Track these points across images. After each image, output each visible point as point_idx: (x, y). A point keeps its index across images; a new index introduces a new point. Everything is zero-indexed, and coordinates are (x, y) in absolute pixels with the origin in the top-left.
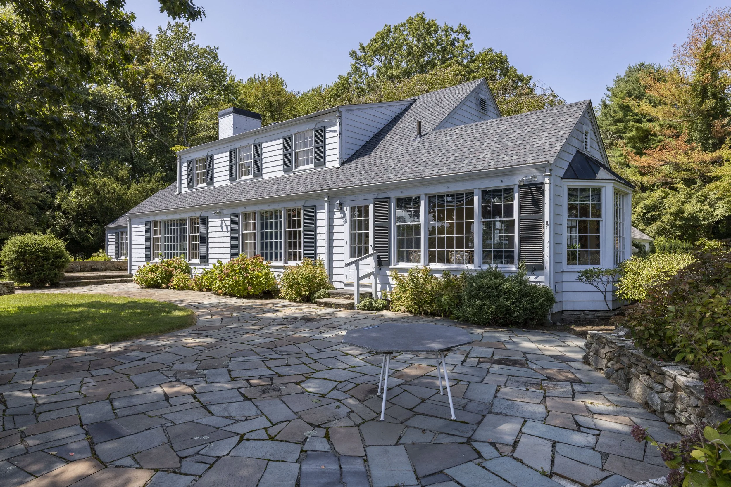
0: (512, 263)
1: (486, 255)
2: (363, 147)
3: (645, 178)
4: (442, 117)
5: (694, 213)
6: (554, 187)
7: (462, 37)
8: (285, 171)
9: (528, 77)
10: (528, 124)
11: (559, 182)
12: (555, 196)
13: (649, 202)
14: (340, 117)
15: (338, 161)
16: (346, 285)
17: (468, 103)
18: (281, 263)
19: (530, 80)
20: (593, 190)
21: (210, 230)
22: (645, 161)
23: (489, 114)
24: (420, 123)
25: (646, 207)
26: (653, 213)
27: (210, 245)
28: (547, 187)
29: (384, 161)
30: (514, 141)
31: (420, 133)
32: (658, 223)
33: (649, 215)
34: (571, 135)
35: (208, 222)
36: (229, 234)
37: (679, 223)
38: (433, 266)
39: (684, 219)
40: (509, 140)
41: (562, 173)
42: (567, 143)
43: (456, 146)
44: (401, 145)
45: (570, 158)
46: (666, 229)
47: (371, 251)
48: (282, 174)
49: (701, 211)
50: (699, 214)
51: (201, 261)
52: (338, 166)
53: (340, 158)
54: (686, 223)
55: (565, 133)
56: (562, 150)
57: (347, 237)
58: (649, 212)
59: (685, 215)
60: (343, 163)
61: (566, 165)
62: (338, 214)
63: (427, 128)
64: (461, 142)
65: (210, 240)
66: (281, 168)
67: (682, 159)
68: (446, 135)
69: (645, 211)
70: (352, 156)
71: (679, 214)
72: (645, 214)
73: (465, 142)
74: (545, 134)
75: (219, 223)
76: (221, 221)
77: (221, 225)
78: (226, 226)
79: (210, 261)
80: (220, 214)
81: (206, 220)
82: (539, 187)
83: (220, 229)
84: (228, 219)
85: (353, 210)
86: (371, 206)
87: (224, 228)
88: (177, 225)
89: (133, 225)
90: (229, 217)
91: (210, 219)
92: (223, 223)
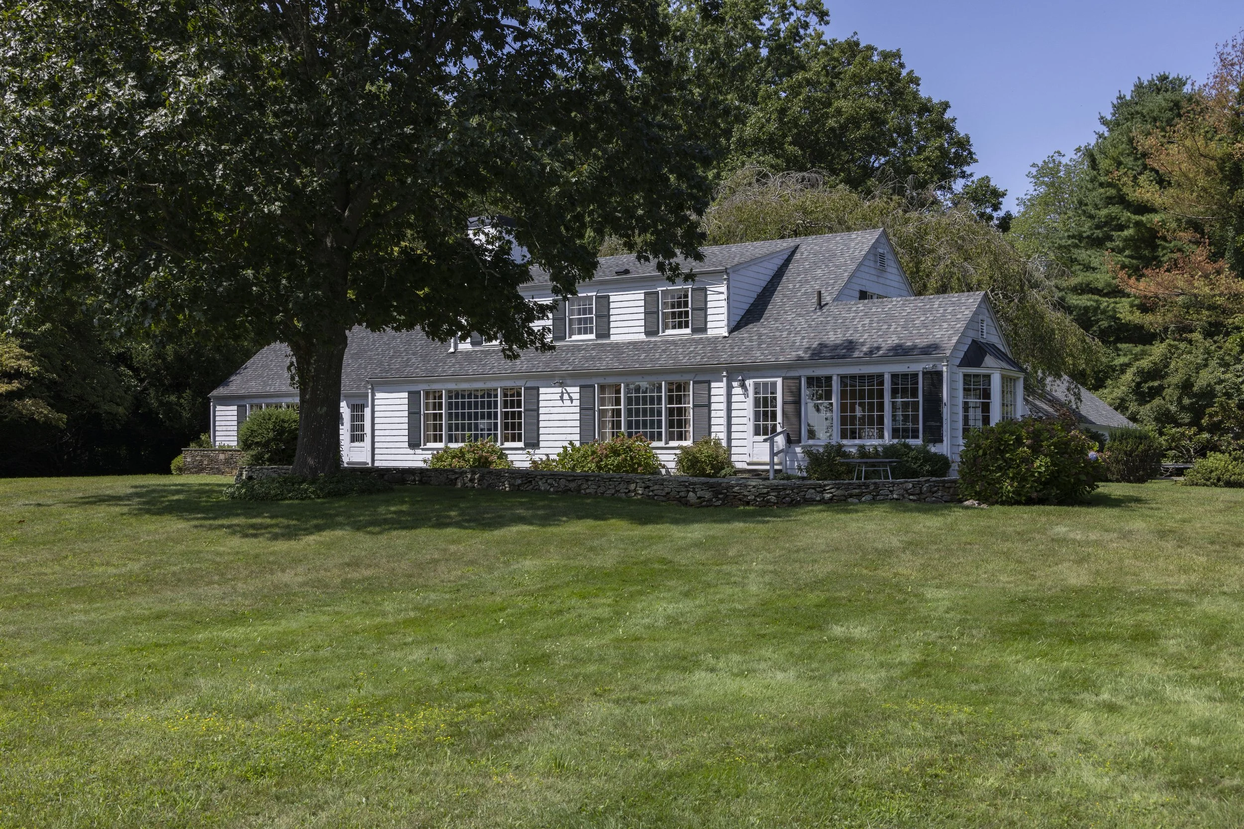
0: (917, 437)
1: (895, 433)
2: (748, 312)
3: (1149, 318)
4: (841, 284)
5: (1209, 385)
6: (952, 373)
7: (813, 20)
8: (647, 333)
9: (941, 103)
10: (930, 310)
11: (955, 369)
12: (952, 381)
13: (1145, 363)
14: (728, 280)
15: (726, 329)
16: (749, 464)
17: (866, 263)
18: (662, 444)
19: (945, 110)
20: (984, 376)
21: (541, 404)
22: (1145, 286)
23: (889, 270)
24: (820, 293)
25: (1140, 372)
26: (1151, 384)
27: (542, 424)
28: (945, 375)
29: (785, 334)
30: (918, 328)
31: (820, 304)
32: (1157, 401)
33: (1145, 387)
34: (966, 328)
35: (538, 395)
36: (577, 410)
37: (1186, 401)
38: (845, 442)
39: (1195, 395)
40: (914, 326)
41: (958, 362)
42: (963, 334)
43: (863, 325)
44: (799, 315)
45: (966, 348)
46: (1170, 411)
47: (779, 429)
48: (642, 337)
49: (1221, 382)
50: (1218, 388)
51: (525, 444)
52: (726, 334)
53: (728, 325)
54: (1197, 402)
55: (961, 326)
56: (958, 342)
57: (752, 416)
58: (1146, 382)
59: (1195, 389)
60: (731, 332)
61: (962, 355)
62: (737, 390)
63: (827, 298)
64: (867, 321)
65: (542, 417)
66: (642, 329)
67: (1202, 288)
68: (849, 310)
69: (1138, 380)
70: (739, 323)
71: (1186, 386)
72: (1138, 385)
73: (871, 322)
74: (945, 325)
75: (558, 397)
76: (562, 393)
77: (562, 399)
78: (571, 400)
79: (542, 444)
80: (562, 385)
81: (535, 392)
82: (939, 374)
83: (560, 403)
84: (575, 391)
85: (757, 386)
86: (779, 381)
87: (568, 403)
88: (476, 397)
89: (378, 395)
90: (577, 389)
91: (542, 390)
92: (566, 396)
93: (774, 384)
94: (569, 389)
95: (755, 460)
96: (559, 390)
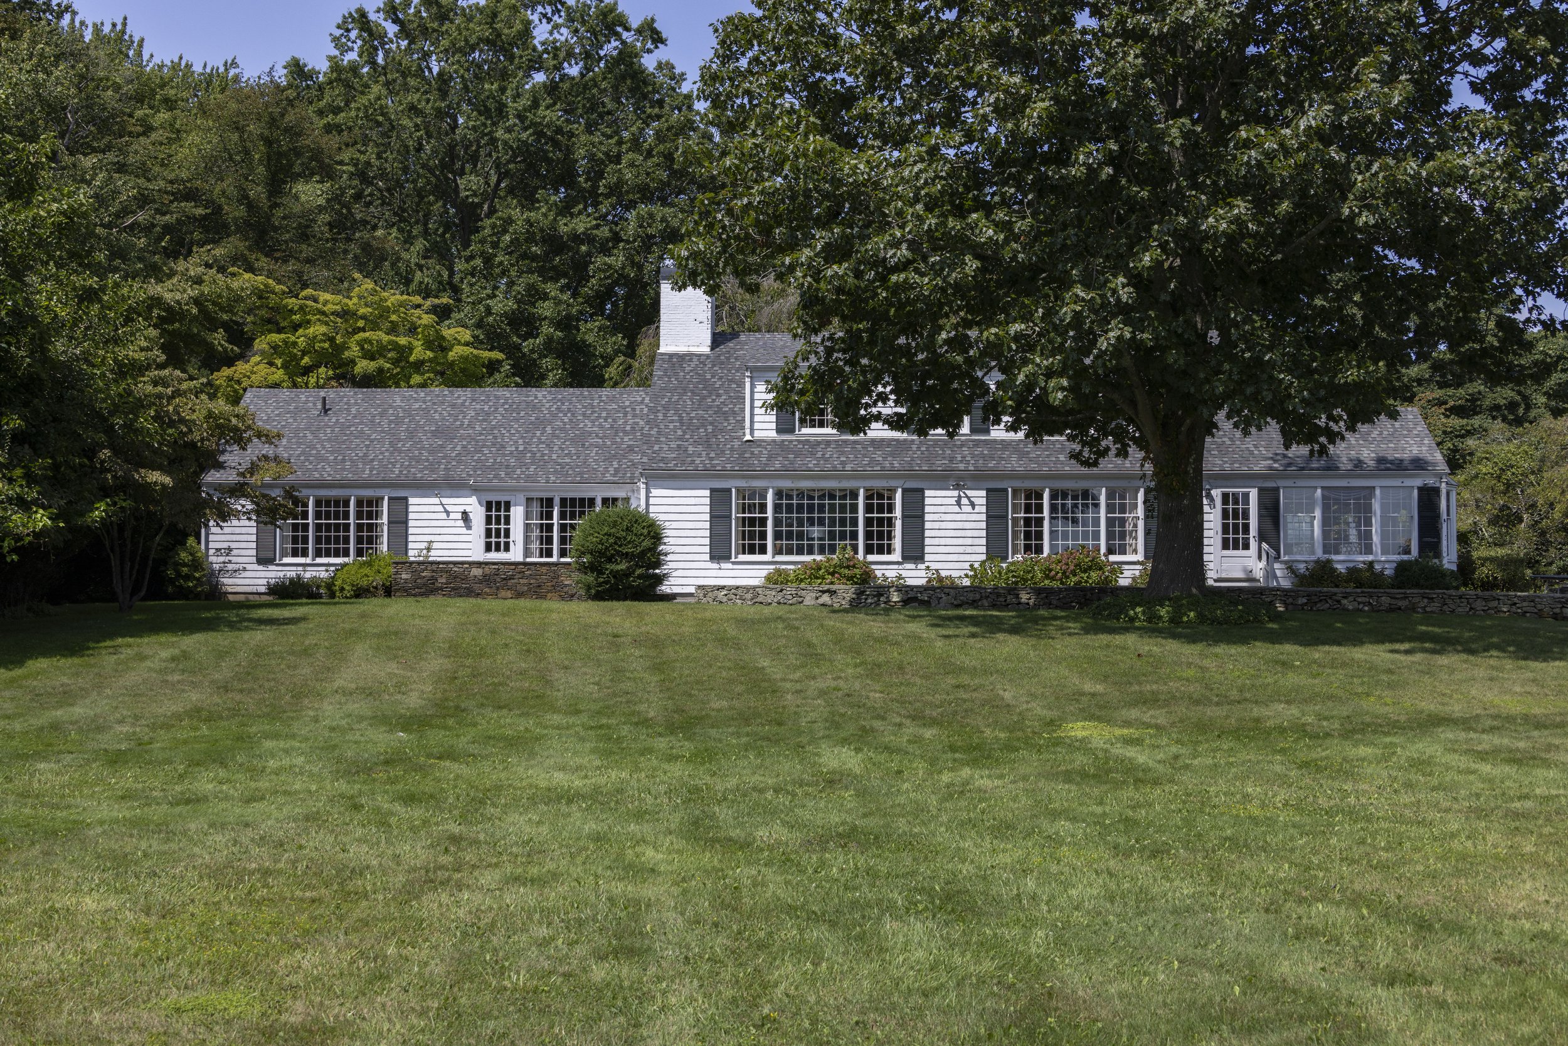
16: (1216, 581)
21: (928, 509)
27: (927, 534)
28: (1444, 491)
35: (923, 498)
36: (983, 516)
47: (1253, 543)
51: (902, 558)
65: (928, 525)
74: (1410, 441)
75: (953, 501)
76: (960, 497)
77: (959, 503)
78: (973, 505)
79: (927, 557)
80: (957, 487)
81: (918, 495)
82: (1436, 491)
83: (957, 509)
84: (979, 496)
85: (1225, 497)
86: (1254, 494)
87: (969, 509)
88: (811, 498)
89: (655, 492)
90: (983, 493)
91: (928, 493)
92: (964, 501)
93: (1246, 496)
94: (969, 493)
95: (1224, 575)
96: (955, 493)
